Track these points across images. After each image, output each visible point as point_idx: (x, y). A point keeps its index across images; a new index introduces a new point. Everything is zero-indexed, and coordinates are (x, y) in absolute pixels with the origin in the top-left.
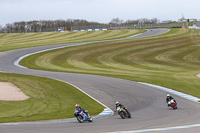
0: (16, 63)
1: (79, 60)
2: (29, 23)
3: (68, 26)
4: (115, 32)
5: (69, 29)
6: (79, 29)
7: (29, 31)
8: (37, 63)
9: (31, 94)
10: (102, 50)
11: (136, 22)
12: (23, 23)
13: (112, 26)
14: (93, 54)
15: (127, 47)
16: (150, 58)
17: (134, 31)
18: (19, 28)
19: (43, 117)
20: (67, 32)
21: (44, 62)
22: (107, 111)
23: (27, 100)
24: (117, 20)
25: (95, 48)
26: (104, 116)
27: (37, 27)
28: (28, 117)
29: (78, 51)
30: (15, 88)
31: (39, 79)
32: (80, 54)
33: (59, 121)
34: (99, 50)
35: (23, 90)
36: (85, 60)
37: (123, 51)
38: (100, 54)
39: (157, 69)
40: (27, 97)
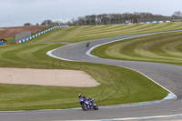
0: (88, 53)
1: (145, 50)
2: (99, 16)
3: (135, 18)
4: (178, 24)
5: (135, 22)
6: (145, 22)
7: (99, 24)
8: (107, 53)
9: (102, 81)
10: (165, 40)
12: (94, 16)
13: (174, 18)
14: (158, 44)
18: (90, 21)
19: (112, 102)
21: (114, 52)
22: (171, 96)
23: (98, 87)
24: (179, 13)
25: (160, 38)
26: (167, 100)
27: (107, 20)
29: (144, 42)
30: (87, 76)
31: (110, 67)
32: (146, 44)
33: (128, 105)
34: (163, 40)
35: (95, 77)
36: (151, 49)
38: (164, 44)
40: (98, 84)
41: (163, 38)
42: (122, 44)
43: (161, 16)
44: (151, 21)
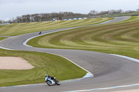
0: (25, 44)
1: (68, 40)
2: (33, 15)
3: (60, 16)
4: (93, 20)
5: (60, 19)
6: (68, 19)
7: (32, 21)
8: (39, 43)
9: (36, 64)
10: (84, 32)
11: (107, 13)
12: (29, 16)
13: (90, 16)
14: (77, 35)
15: (101, 30)
16: (117, 37)
17: (106, 19)
18: (26, 19)
20: (59, 21)
21: (44, 42)
24: (94, 11)
26: (86, 78)
27: (38, 18)
28: (34, 80)
29: (67, 34)
30: (24, 61)
31: (41, 54)
32: (69, 36)
34: (81, 33)
35: (30, 62)
36: (73, 40)
37: (98, 33)
38: (82, 35)
39: (122, 44)
40: (33, 67)
41: (81, 31)
42: (50, 36)
43: (80, 15)
44: (72, 18)
